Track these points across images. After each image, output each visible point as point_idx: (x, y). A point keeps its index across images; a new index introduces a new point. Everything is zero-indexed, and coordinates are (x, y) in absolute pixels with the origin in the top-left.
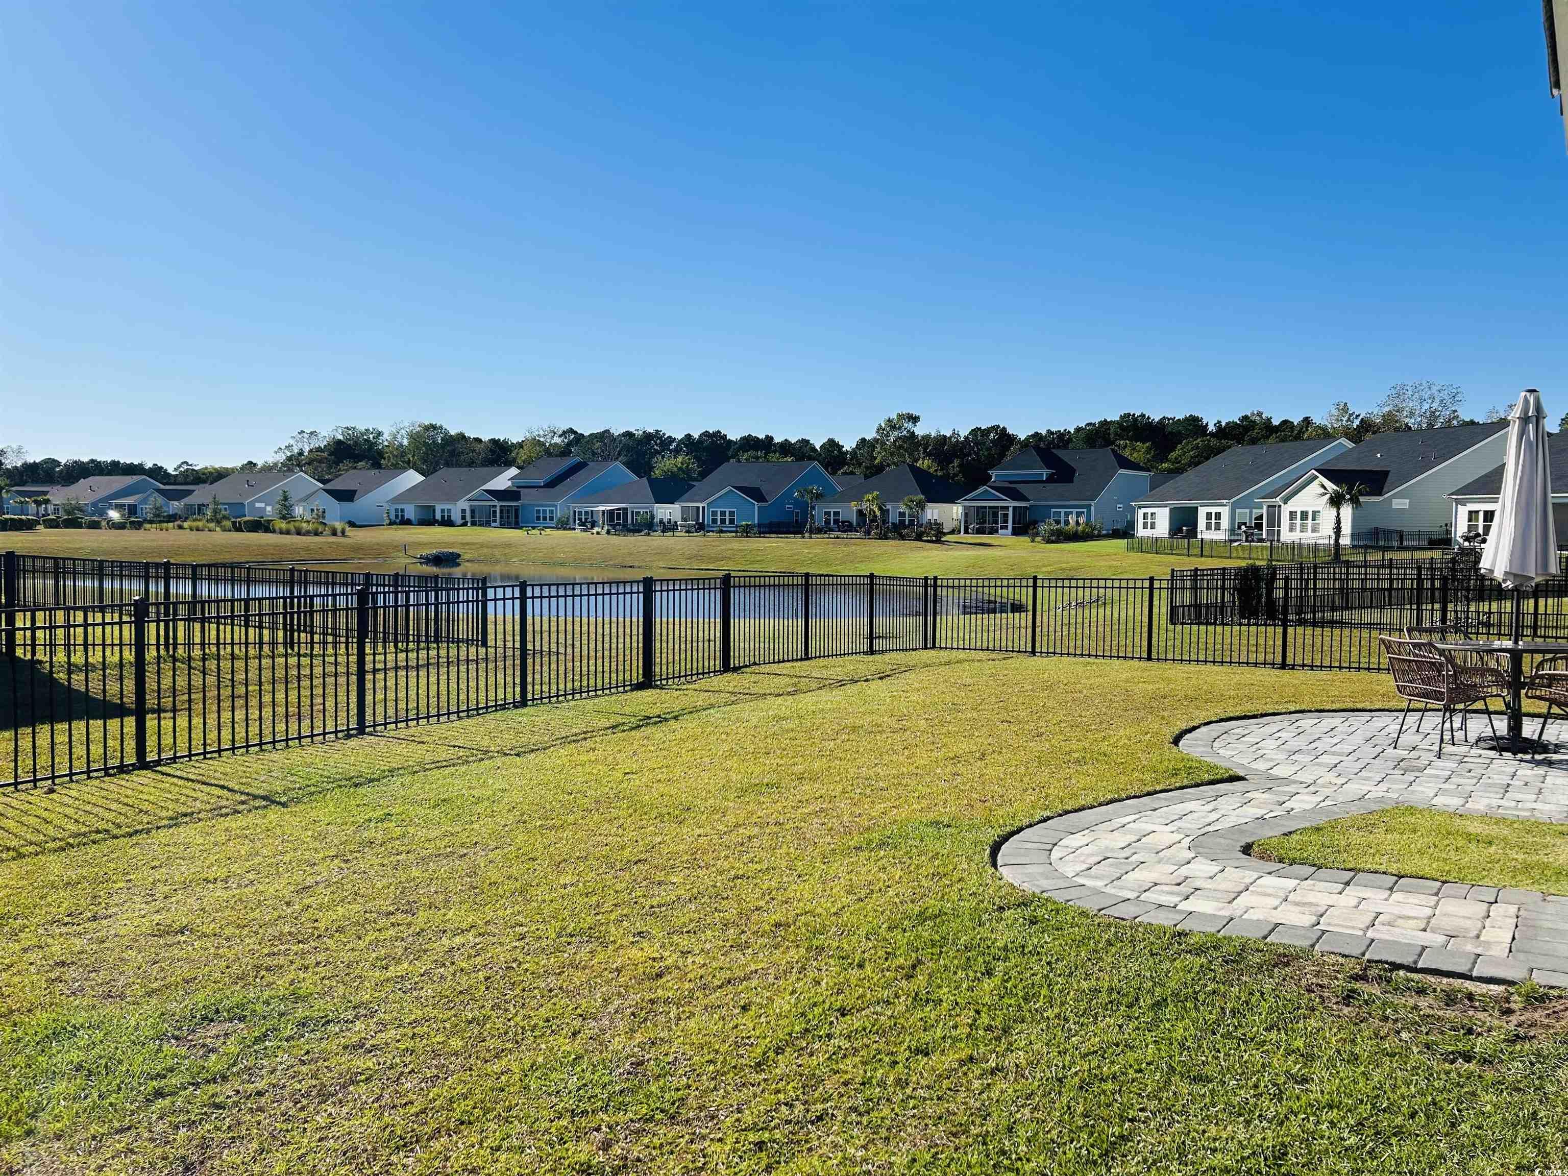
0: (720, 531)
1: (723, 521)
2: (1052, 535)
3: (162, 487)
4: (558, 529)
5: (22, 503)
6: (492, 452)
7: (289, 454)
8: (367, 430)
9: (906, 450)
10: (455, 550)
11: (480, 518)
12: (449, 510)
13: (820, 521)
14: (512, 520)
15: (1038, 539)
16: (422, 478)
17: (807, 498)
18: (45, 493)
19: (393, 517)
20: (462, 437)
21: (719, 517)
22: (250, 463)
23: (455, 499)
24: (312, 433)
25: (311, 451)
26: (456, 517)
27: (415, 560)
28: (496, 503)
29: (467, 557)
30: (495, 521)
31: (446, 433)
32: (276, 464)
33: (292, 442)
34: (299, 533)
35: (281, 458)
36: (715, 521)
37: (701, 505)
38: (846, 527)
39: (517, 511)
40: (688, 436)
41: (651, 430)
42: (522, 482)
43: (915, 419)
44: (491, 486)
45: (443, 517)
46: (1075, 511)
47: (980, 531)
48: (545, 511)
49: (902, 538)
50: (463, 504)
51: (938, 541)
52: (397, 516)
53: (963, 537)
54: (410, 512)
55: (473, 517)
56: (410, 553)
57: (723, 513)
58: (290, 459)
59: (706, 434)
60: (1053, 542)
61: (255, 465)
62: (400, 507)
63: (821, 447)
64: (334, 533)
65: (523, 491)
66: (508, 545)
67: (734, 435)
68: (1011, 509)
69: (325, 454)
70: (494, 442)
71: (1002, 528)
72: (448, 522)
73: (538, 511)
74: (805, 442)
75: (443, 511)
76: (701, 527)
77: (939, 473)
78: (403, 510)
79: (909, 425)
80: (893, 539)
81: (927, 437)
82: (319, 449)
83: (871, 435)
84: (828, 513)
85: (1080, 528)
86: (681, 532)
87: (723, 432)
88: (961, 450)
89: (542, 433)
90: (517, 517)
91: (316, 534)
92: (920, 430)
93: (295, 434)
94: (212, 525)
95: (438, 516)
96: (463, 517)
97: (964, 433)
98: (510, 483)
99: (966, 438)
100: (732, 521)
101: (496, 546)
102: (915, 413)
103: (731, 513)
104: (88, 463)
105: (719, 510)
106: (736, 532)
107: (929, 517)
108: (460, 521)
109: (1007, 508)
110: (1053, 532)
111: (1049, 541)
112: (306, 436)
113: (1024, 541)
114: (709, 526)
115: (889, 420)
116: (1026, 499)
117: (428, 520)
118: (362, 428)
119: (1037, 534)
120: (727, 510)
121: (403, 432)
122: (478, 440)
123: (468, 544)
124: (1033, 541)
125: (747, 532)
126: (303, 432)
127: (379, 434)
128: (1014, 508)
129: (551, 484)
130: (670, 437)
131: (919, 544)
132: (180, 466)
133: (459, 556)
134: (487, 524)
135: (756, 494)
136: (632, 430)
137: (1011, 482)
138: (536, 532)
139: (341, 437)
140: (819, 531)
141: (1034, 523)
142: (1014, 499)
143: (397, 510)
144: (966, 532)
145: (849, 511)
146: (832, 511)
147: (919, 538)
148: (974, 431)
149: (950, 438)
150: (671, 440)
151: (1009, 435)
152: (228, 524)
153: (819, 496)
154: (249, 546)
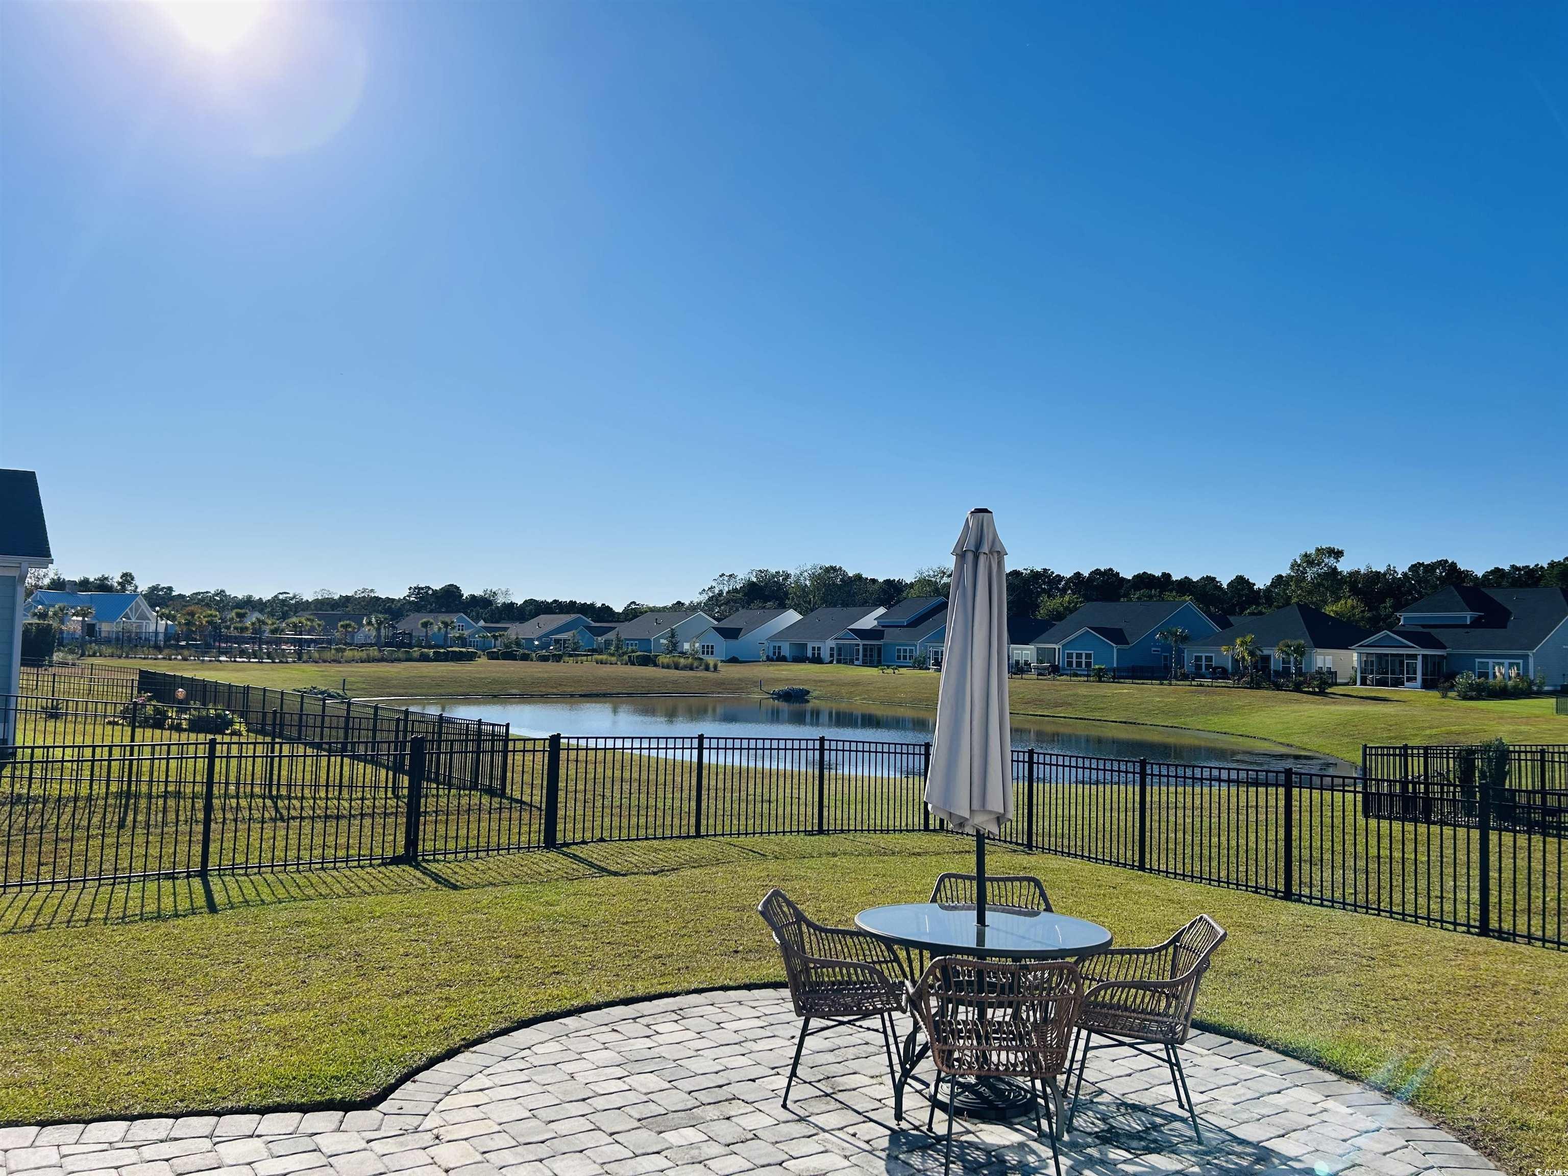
0: (1076, 675)
1: (1079, 664)
2: (1472, 690)
3: (594, 624)
4: (914, 667)
5: (484, 637)
6: (884, 592)
7: (711, 594)
8: (778, 573)
9: (1327, 589)
10: (806, 687)
11: (843, 656)
12: (819, 649)
13: (1189, 665)
14: (873, 658)
15: (1452, 694)
16: (800, 617)
17: (1171, 641)
18: (505, 629)
19: (771, 654)
20: (859, 577)
21: (1074, 660)
22: (679, 603)
23: (823, 638)
24: (731, 576)
25: (728, 592)
26: (825, 654)
27: (769, 696)
28: (859, 641)
29: (815, 694)
30: (857, 659)
31: (845, 574)
32: (699, 604)
33: (714, 584)
34: (677, 668)
35: (704, 598)
36: (1070, 664)
37: (1056, 647)
38: (1220, 673)
39: (879, 650)
40: (1078, 574)
41: (1039, 569)
42: (887, 621)
43: (1338, 554)
44: (858, 625)
45: (814, 654)
46: (1506, 662)
47: (1382, 683)
48: (905, 651)
49: (1278, 687)
50: (831, 643)
51: (1322, 693)
52: (774, 653)
53: (1358, 688)
54: (786, 651)
55: (839, 655)
56: (764, 689)
57: (1079, 656)
58: (711, 599)
59: (1097, 572)
60: (1471, 698)
61: (683, 604)
62: (777, 645)
63: (1229, 585)
64: (707, 669)
65: (887, 630)
66: (856, 684)
67: (1128, 574)
68: (1420, 658)
69: (740, 595)
70: (888, 582)
71: (1409, 680)
72: (817, 660)
73: (899, 650)
74: (1210, 580)
75: (814, 648)
76: (1055, 670)
77: (1367, 615)
78: (779, 648)
79: (1331, 561)
80: (1267, 689)
81: (1355, 574)
82: (735, 591)
83: (1285, 571)
84: (1198, 659)
85: (1510, 683)
86: (1033, 675)
87: (1115, 570)
88: (1399, 587)
89: (931, 573)
90: (879, 655)
91: (691, 669)
92: (1344, 566)
93: (717, 577)
94: (614, 659)
95: (810, 654)
96: (832, 655)
97: (1402, 568)
98: (876, 623)
99: (1405, 575)
100: (1088, 664)
101: (844, 684)
102: (1337, 547)
103: (1088, 656)
104: (552, 603)
105: (1074, 652)
106: (1088, 676)
107: (1320, 664)
108: (828, 659)
109: (1414, 657)
110: (1471, 687)
111: (1465, 698)
112: (726, 578)
113: (1433, 696)
114: (1064, 669)
115: (1306, 555)
116: (1442, 647)
117: (800, 658)
118: (773, 571)
119: (1452, 687)
120: (1084, 652)
121: (806, 574)
122: (874, 581)
123: (821, 681)
124: (1445, 696)
125: (1100, 676)
126: (723, 575)
127: (788, 576)
128: (1425, 657)
129: (914, 624)
130: (1058, 576)
131: (1297, 695)
132: (629, 605)
133: (808, 692)
134: (851, 662)
135: (1116, 636)
136: (1021, 569)
137: (1423, 626)
138: (890, 671)
139: (755, 580)
140: (1185, 677)
141: (1452, 676)
142: (1423, 646)
143: (774, 647)
144: (1364, 683)
145: (1224, 655)
146: (1204, 655)
147: (1298, 689)
148: (1414, 568)
149: (1385, 574)
150: (1059, 578)
151: (1460, 572)
152: (626, 657)
153: (1184, 639)
154: (625, 679)
